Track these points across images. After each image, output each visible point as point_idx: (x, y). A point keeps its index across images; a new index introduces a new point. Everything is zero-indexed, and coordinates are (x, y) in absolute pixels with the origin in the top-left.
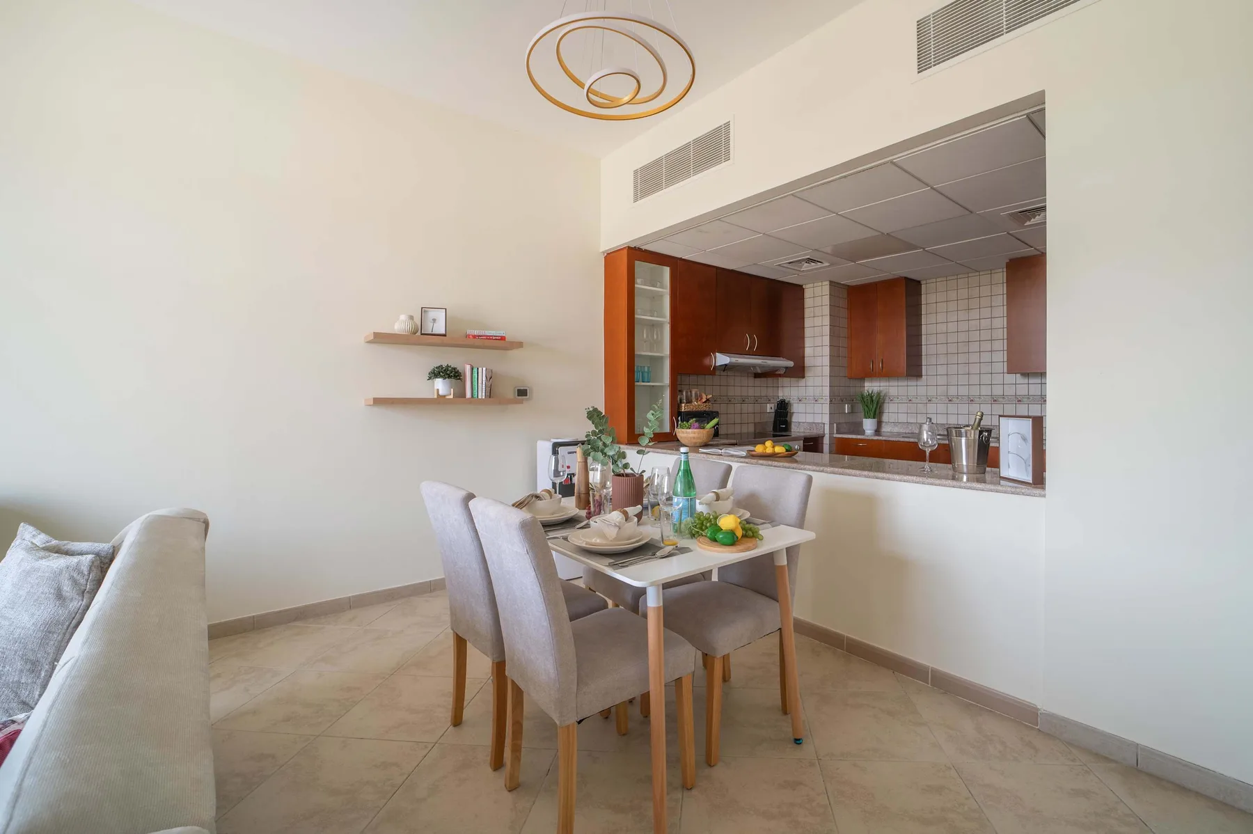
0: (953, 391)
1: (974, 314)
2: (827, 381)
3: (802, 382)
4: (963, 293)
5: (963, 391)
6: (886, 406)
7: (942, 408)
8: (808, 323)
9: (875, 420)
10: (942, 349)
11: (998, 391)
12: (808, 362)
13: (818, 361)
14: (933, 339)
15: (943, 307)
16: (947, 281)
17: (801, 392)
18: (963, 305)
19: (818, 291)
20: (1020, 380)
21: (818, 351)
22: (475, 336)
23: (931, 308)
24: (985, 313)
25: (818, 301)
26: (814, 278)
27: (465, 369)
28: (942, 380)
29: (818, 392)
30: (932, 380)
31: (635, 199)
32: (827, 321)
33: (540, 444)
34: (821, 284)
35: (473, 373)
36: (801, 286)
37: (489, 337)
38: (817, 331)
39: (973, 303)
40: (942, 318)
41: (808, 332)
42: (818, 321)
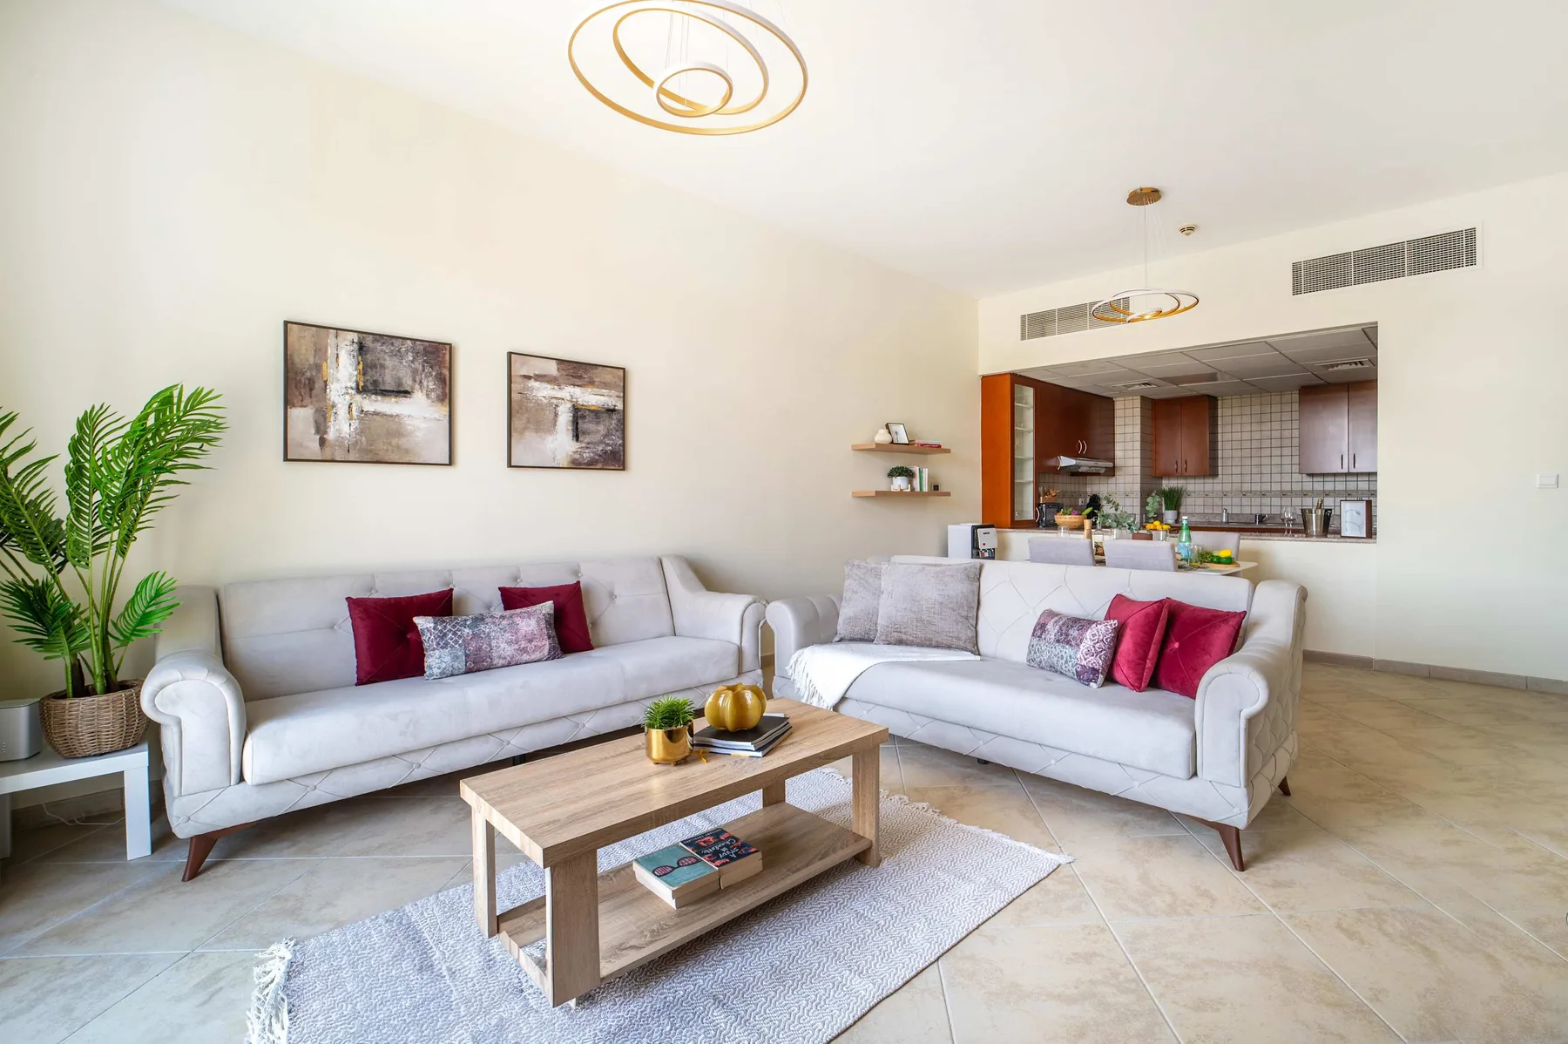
0: (1246, 487)
1: (1267, 426)
2: (1138, 479)
3: (1112, 480)
4: (1256, 409)
5: (1256, 487)
6: (1183, 499)
7: (1236, 501)
8: (1118, 430)
9: (1175, 511)
10: (1237, 454)
11: (1287, 487)
12: (1118, 462)
13: (1129, 462)
14: (1228, 446)
15: (1238, 419)
16: (1241, 398)
17: (1112, 488)
18: (1256, 418)
19: (1129, 404)
20: (1306, 478)
21: (1129, 454)
22: (922, 445)
23: (1228, 420)
24: (1276, 425)
25: (1129, 412)
26: (1124, 393)
27: (916, 469)
28: (1237, 479)
29: (1128, 488)
30: (1227, 479)
31: (1023, 338)
32: (1138, 429)
33: (950, 527)
34: (1131, 398)
35: (920, 472)
36: (1111, 399)
37: (931, 446)
38: (1128, 437)
39: (1266, 417)
40: (1237, 428)
41: (1118, 438)
42: (1129, 429)
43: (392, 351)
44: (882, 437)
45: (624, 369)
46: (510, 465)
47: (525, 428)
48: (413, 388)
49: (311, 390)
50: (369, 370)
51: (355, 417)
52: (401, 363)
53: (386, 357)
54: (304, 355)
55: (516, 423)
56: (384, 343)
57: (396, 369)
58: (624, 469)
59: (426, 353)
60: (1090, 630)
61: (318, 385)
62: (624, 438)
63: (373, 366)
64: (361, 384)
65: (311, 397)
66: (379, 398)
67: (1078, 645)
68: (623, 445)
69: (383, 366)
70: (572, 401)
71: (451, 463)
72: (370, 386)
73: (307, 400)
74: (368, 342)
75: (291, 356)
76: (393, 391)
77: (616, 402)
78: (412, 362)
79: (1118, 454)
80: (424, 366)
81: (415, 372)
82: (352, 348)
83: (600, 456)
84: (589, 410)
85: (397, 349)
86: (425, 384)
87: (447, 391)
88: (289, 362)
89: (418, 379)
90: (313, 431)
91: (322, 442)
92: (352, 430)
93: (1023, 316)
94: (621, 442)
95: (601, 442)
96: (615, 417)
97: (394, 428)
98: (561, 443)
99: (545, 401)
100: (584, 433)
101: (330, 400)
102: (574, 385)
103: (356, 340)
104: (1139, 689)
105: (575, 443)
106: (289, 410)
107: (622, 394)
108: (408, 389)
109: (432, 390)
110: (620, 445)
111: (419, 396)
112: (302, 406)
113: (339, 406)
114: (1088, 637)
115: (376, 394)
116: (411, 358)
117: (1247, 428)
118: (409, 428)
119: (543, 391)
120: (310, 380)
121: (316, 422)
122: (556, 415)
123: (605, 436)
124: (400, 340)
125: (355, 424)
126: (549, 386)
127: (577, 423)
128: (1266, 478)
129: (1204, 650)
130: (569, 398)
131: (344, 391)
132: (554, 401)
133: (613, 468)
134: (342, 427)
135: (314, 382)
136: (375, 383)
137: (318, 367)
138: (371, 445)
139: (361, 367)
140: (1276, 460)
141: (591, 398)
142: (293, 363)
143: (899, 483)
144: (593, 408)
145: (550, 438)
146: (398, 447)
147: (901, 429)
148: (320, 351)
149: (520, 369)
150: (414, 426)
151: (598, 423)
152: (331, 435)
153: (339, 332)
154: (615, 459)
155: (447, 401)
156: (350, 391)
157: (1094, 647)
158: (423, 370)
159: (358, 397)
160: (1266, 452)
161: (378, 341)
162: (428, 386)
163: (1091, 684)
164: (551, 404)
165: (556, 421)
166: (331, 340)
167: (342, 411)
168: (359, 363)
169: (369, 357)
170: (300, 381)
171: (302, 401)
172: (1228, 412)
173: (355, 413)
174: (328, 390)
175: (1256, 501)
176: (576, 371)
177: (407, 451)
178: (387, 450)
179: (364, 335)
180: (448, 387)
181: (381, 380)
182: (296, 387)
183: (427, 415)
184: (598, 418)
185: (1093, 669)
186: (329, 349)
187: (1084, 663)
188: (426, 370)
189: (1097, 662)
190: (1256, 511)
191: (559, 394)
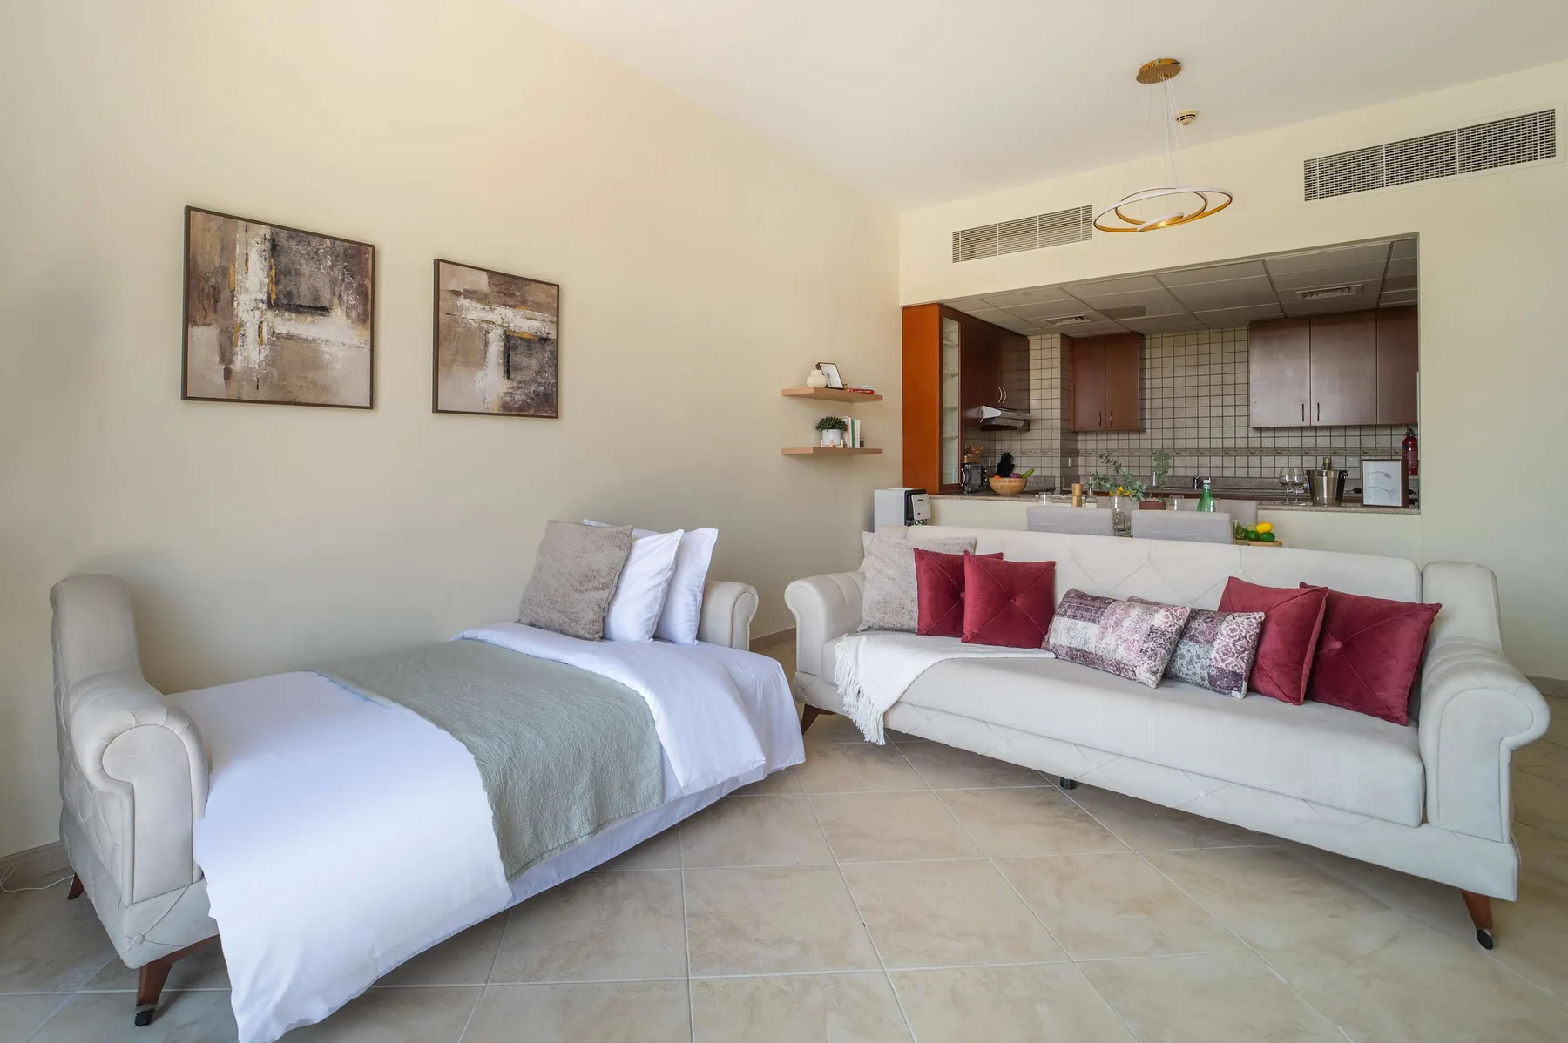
0: (1180, 444)
1: (1204, 370)
2: (1058, 434)
3: (1027, 436)
4: (1192, 349)
5: (1192, 444)
8: (1034, 374)
10: (1169, 403)
11: (1229, 444)
12: (1034, 414)
13: (1047, 414)
14: (1158, 394)
15: (1170, 362)
16: (1174, 336)
17: (1026, 445)
18: (1192, 361)
19: (1047, 343)
20: (1252, 434)
21: (1048, 404)
22: (854, 390)
23: (1157, 362)
24: (1216, 369)
25: (1046, 353)
26: (1043, 330)
27: (847, 420)
28: (1169, 434)
29: (1046, 445)
30: (1157, 434)
31: (955, 260)
32: (1057, 373)
33: (877, 493)
34: (1049, 336)
35: (853, 424)
36: (1025, 337)
37: (864, 391)
38: (1046, 384)
39: (1204, 359)
40: (1168, 372)
41: (1034, 384)
42: (1047, 374)
43: (308, 254)
44: (816, 380)
45: (558, 286)
46: (436, 410)
47: (453, 361)
48: (331, 305)
49: (216, 302)
50: (282, 277)
51: (266, 341)
52: (319, 269)
53: (303, 261)
54: (209, 257)
55: (445, 355)
56: (300, 242)
57: (315, 278)
58: (557, 417)
59: (347, 256)
60: (1225, 624)
61: (225, 295)
62: (557, 376)
63: (287, 272)
64: (273, 296)
65: (215, 312)
66: (294, 316)
67: (1210, 642)
68: (556, 385)
69: (298, 273)
70: (503, 326)
71: (371, 407)
72: (283, 300)
73: (211, 316)
74: (282, 238)
75: (194, 256)
76: (309, 307)
77: (549, 329)
78: (331, 268)
79: (1034, 404)
80: (343, 274)
81: (334, 282)
82: (263, 247)
83: (532, 399)
84: (521, 338)
85: (314, 250)
86: (345, 298)
87: (369, 309)
88: (191, 264)
89: (337, 291)
90: (217, 359)
91: (228, 373)
92: (262, 359)
93: (956, 234)
94: (553, 381)
95: (534, 381)
96: (548, 348)
97: (307, 356)
98: (490, 382)
99: (475, 325)
100: (516, 369)
101: (237, 316)
102: (506, 305)
103: (268, 237)
104: (1296, 701)
105: (506, 381)
106: (190, 329)
107: (555, 319)
108: (326, 304)
109: (353, 307)
110: (553, 385)
111: (338, 314)
112: (205, 324)
113: (248, 325)
114: (1225, 633)
115: (289, 310)
116: (330, 263)
117: (1180, 372)
118: (326, 356)
119: (473, 312)
120: (214, 288)
121: (221, 346)
122: (486, 344)
123: (538, 373)
124: (318, 239)
125: (266, 350)
126: (479, 306)
127: (509, 356)
128: (1204, 433)
129: (1385, 652)
130: (500, 322)
131: (253, 305)
132: (485, 325)
133: (546, 415)
134: (250, 354)
135: (219, 292)
136: (289, 294)
137: (225, 272)
138: (283, 380)
139: (273, 273)
140: (1216, 412)
141: (524, 323)
142: (196, 265)
143: (831, 438)
144: (525, 336)
145: (480, 374)
146: (314, 383)
147: (833, 370)
148: (227, 249)
149: (450, 283)
150: (331, 354)
151: (530, 356)
152: (238, 366)
153: (250, 224)
154: (544, 404)
155: (369, 322)
156: (261, 305)
157: (1234, 645)
158: (343, 280)
159: (270, 314)
160: (1204, 401)
161: (293, 239)
162: (348, 301)
163: (1234, 693)
164: (481, 329)
165: (486, 352)
166: (240, 235)
167: (251, 331)
168: (271, 269)
169: (283, 260)
170: (203, 290)
171: (205, 317)
172: (1157, 353)
173: (265, 335)
174: (235, 303)
175: (1193, 461)
176: (509, 287)
177: (324, 388)
178: (301, 387)
179: (277, 230)
180: (370, 304)
181: (295, 291)
182: (199, 298)
183: (347, 341)
184: (530, 349)
185: (1235, 674)
186: (238, 246)
187: (1221, 665)
188: (346, 280)
189: (1240, 665)
190: (1192, 473)
191: (490, 317)
